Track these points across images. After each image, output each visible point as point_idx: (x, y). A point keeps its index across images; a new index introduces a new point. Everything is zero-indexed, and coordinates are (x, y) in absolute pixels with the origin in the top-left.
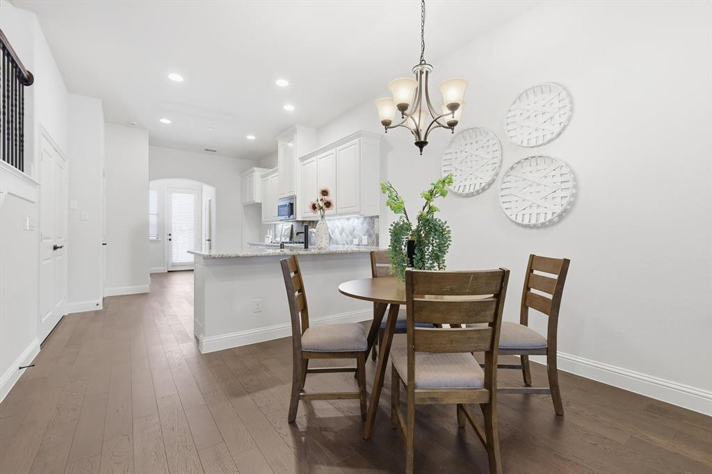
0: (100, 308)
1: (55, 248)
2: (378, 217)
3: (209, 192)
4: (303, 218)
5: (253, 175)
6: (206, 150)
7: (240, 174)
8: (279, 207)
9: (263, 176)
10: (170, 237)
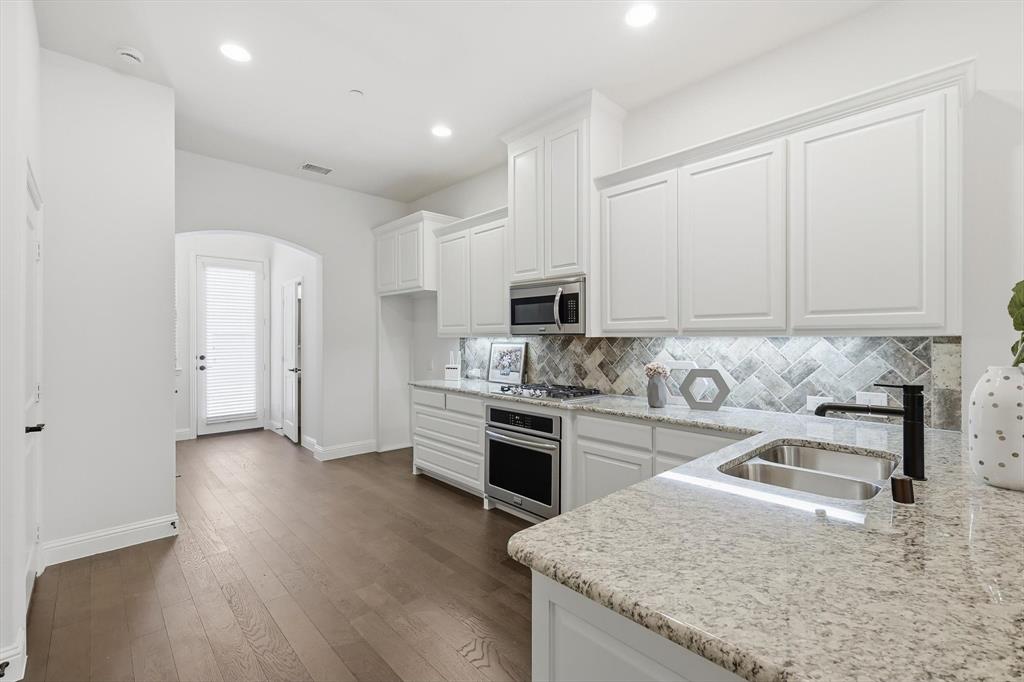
2: (957, 340)
3: (295, 266)
4: (605, 332)
5: (417, 229)
6: (308, 167)
7: (372, 228)
8: (515, 303)
9: (440, 233)
10: (202, 363)
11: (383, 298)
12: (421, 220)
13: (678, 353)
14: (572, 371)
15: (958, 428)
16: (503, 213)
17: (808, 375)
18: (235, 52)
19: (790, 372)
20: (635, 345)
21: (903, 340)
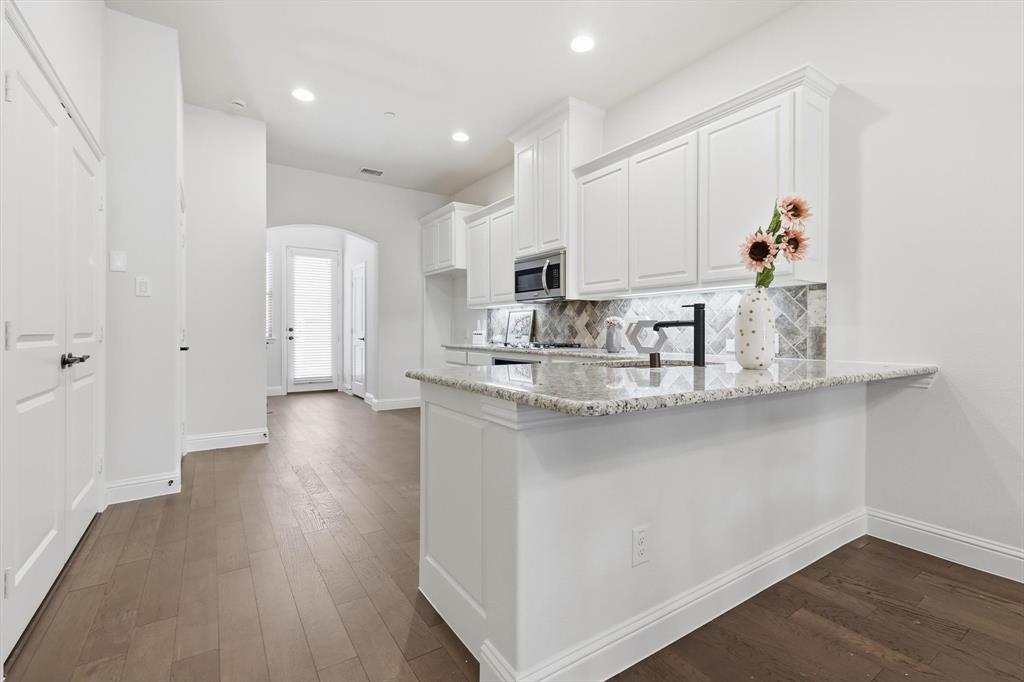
0: (177, 489)
1: (66, 362)
2: (823, 287)
3: (360, 251)
4: (581, 294)
5: (450, 218)
6: (365, 171)
7: (419, 218)
8: (518, 274)
9: (470, 220)
10: (290, 334)
11: (427, 277)
12: (453, 209)
13: (640, 311)
14: (567, 332)
15: (824, 357)
16: (511, 201)
17: (727, 322)
18: (303, 95)
19: (715, 321)
20: (611, 306)
21: (789, 289)
